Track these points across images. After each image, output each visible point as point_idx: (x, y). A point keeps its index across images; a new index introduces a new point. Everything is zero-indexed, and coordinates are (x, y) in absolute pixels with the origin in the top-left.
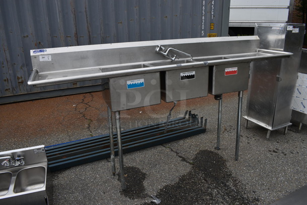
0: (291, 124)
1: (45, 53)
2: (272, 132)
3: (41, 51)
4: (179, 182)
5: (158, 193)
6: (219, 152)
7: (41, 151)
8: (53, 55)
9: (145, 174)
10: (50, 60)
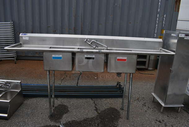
0: (183, 106)
1: (26, 35)
2: (164, 108)
3: (25, 34)
4: (82, 121)
5: (67, 123)
6: (121, 111)
7: (18, 83)
8: (29, 37)
9: (68, 111)
10: (28, 39)
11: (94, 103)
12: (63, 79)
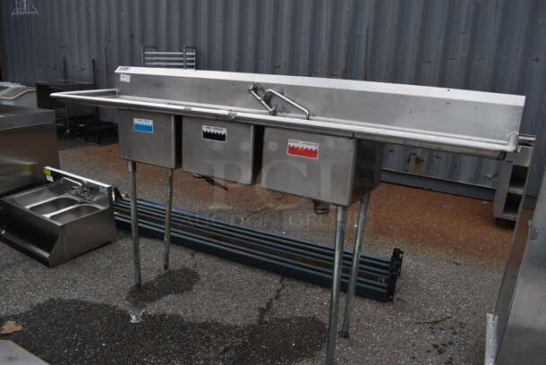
1: (127, 71)
4: (194, 324)
9: (190, 290)
11: (278, 291)
12: (262, 210)
